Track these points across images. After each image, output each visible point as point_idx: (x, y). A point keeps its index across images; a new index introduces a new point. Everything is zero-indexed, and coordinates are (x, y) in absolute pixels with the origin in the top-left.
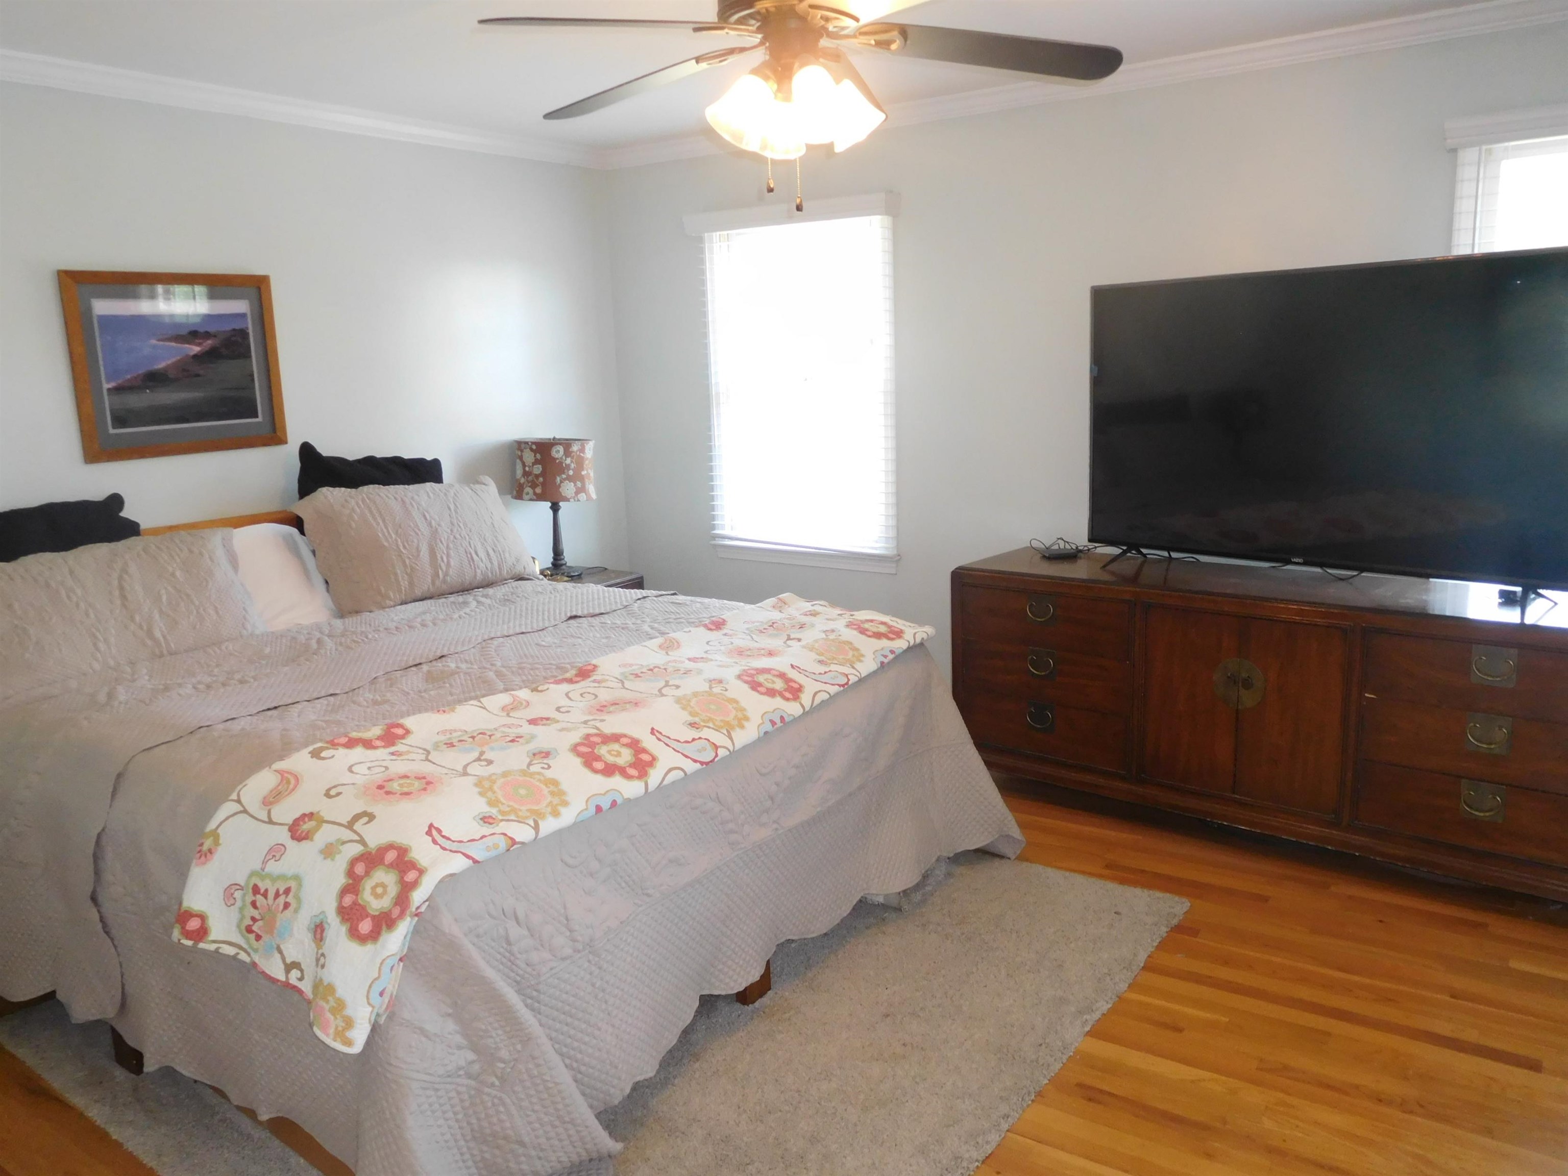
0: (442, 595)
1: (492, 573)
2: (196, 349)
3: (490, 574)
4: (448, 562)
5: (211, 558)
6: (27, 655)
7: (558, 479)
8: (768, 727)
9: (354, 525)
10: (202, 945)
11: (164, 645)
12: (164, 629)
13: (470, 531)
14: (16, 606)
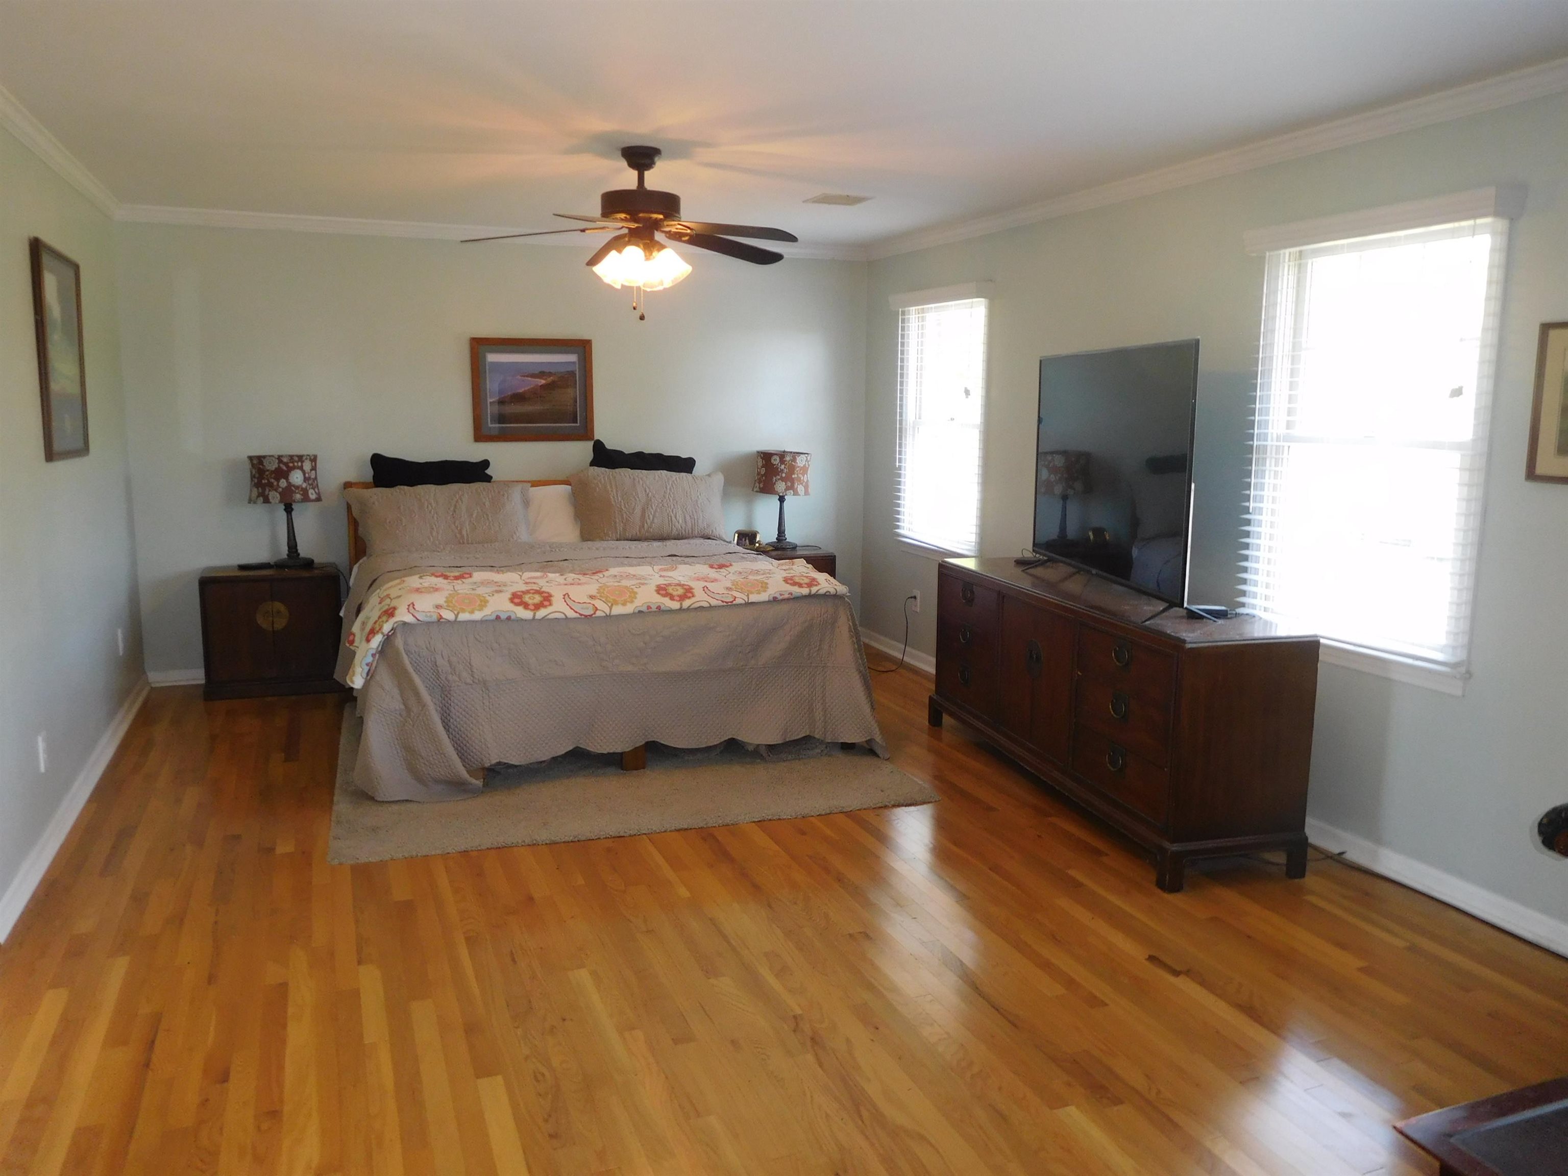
0: (646, 539)
1: (685, 531)
2: (543, 382)
3: (684, 533)
4: (653, 520)
5: (508, 498)
6: (397, 531)
7: (774, 479)
8: (644, 609)
9: (598, 490)
10: (351, 647)
11: (466, 538)
12: (468, 530)
13: (676, 503)
14: (402, 508)
